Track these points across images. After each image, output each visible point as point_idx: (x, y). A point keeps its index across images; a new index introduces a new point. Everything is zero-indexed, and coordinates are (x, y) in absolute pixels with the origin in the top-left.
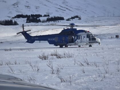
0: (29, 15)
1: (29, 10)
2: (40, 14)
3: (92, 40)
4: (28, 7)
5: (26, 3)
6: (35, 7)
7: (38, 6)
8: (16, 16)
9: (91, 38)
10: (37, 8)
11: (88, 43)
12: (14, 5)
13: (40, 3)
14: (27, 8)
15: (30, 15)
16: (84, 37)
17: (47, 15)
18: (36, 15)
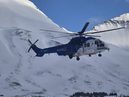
0: (91, 94)
1: (89, 86)
2: (105, 92)
3: (100, 46)
4: (88, 82)
5: (86, 78)
6: (97, 82)
7: (100, 82)
8: (74, 94)
9: (99, 44)
10: (99, 84)
11: (97, 50)
12: (70, 80)
13: (103, 78)
14: (86, 83)
15: (93, 93)
16: (93, 44)
17: (114, 93)
18: (99, 93)
